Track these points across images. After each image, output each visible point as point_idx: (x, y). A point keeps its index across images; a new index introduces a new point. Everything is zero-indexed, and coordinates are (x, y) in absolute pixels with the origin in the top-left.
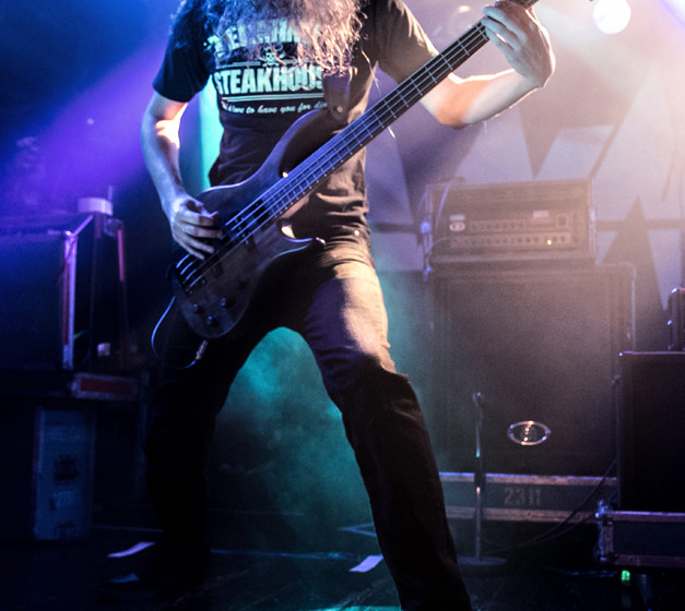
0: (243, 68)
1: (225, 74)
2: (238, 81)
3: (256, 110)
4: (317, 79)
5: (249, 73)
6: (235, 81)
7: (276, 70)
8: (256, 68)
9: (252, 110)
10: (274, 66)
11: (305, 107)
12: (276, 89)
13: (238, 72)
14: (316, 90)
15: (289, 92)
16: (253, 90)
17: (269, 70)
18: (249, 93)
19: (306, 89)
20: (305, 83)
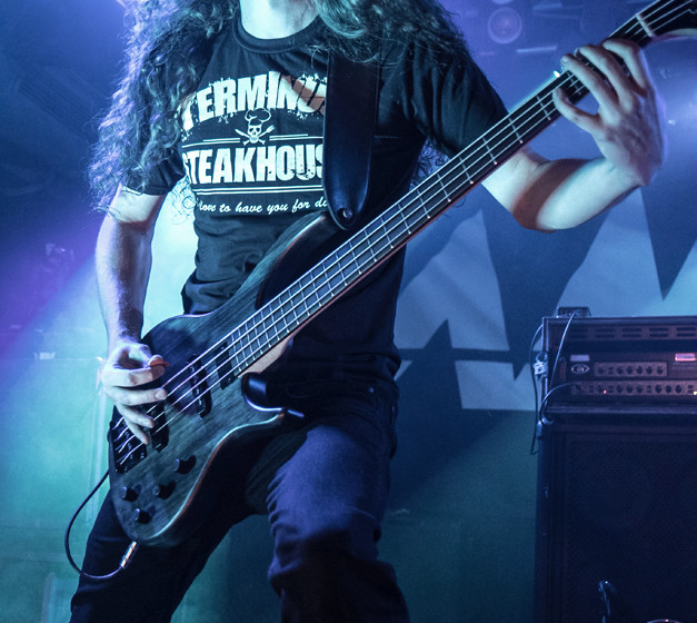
0: (215, 148)
1: (192, 155)
2: (208, 166)
3: (233, 208)
4: (317, 163)
5: (224, 154)
6: (205, 166)
7: (261, 150)
8: (233, 147)
9: (228, 209)
10: (259, 144)
11: (302, 205)
12: (261, 178)
13: (209, 153)
14: (315, 180)
15: (278, 182)
16: (228, 179)
17: (251, 151)
18: (222, 184)
19: (302, 178)
20: (300, 169)
